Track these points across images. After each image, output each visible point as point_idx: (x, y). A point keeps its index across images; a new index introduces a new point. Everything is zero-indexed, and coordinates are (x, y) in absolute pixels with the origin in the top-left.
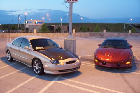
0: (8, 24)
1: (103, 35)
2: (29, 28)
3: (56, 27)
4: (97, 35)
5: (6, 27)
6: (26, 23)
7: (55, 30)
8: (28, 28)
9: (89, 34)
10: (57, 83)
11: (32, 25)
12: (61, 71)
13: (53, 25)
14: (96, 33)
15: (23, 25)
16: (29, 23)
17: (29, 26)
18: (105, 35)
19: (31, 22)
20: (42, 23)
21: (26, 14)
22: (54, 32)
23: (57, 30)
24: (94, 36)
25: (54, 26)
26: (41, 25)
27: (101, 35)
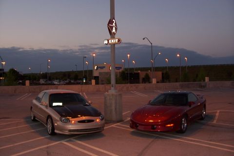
0: (71, 72)
2: (100, 77)
3: (142, 75)
4: (194, 86)
5: (67, 76)
6: (96, 69)
7: (141, 80)
8: (98, 77)
9: (180, 85)
11: (104, 72)
12: (71, 131)
13: (139, 71)
14: (192, 84)
15: (91, 72)
16: (99, 69)
17: (100, 73)
18: (207, 86)
19: (102, 68)
20: (121, 68)
21: (94, 55)
23: (143, 78)
24: (188, 88)
25: (139, 73)
26: (118, 71)
27: (201, 86)
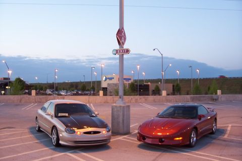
0: (78, 82)
1: (216, 100)
2: (108, 88)
3: (152, 87)
4: (205, 100)
5: (74, 87)
6: (104, 79)
7: (150, 92)
8: (106, 88)
9: (191, 98)
10: (68, 155)
11: (113, 84)
12: (76, 142)
13: (149, 83)
14: (204, 97)
15: (99, 83)
16: (108, 80)
17: (108, 84)
18: (220, 99)
19: (111, 79)
20: (130, 79)
21: (103, 66)
22: (148, 95)
23: (153, 91)
24: (199, 101)
25: (148, 85)
26: (127, 82)
27: (213, 100)
